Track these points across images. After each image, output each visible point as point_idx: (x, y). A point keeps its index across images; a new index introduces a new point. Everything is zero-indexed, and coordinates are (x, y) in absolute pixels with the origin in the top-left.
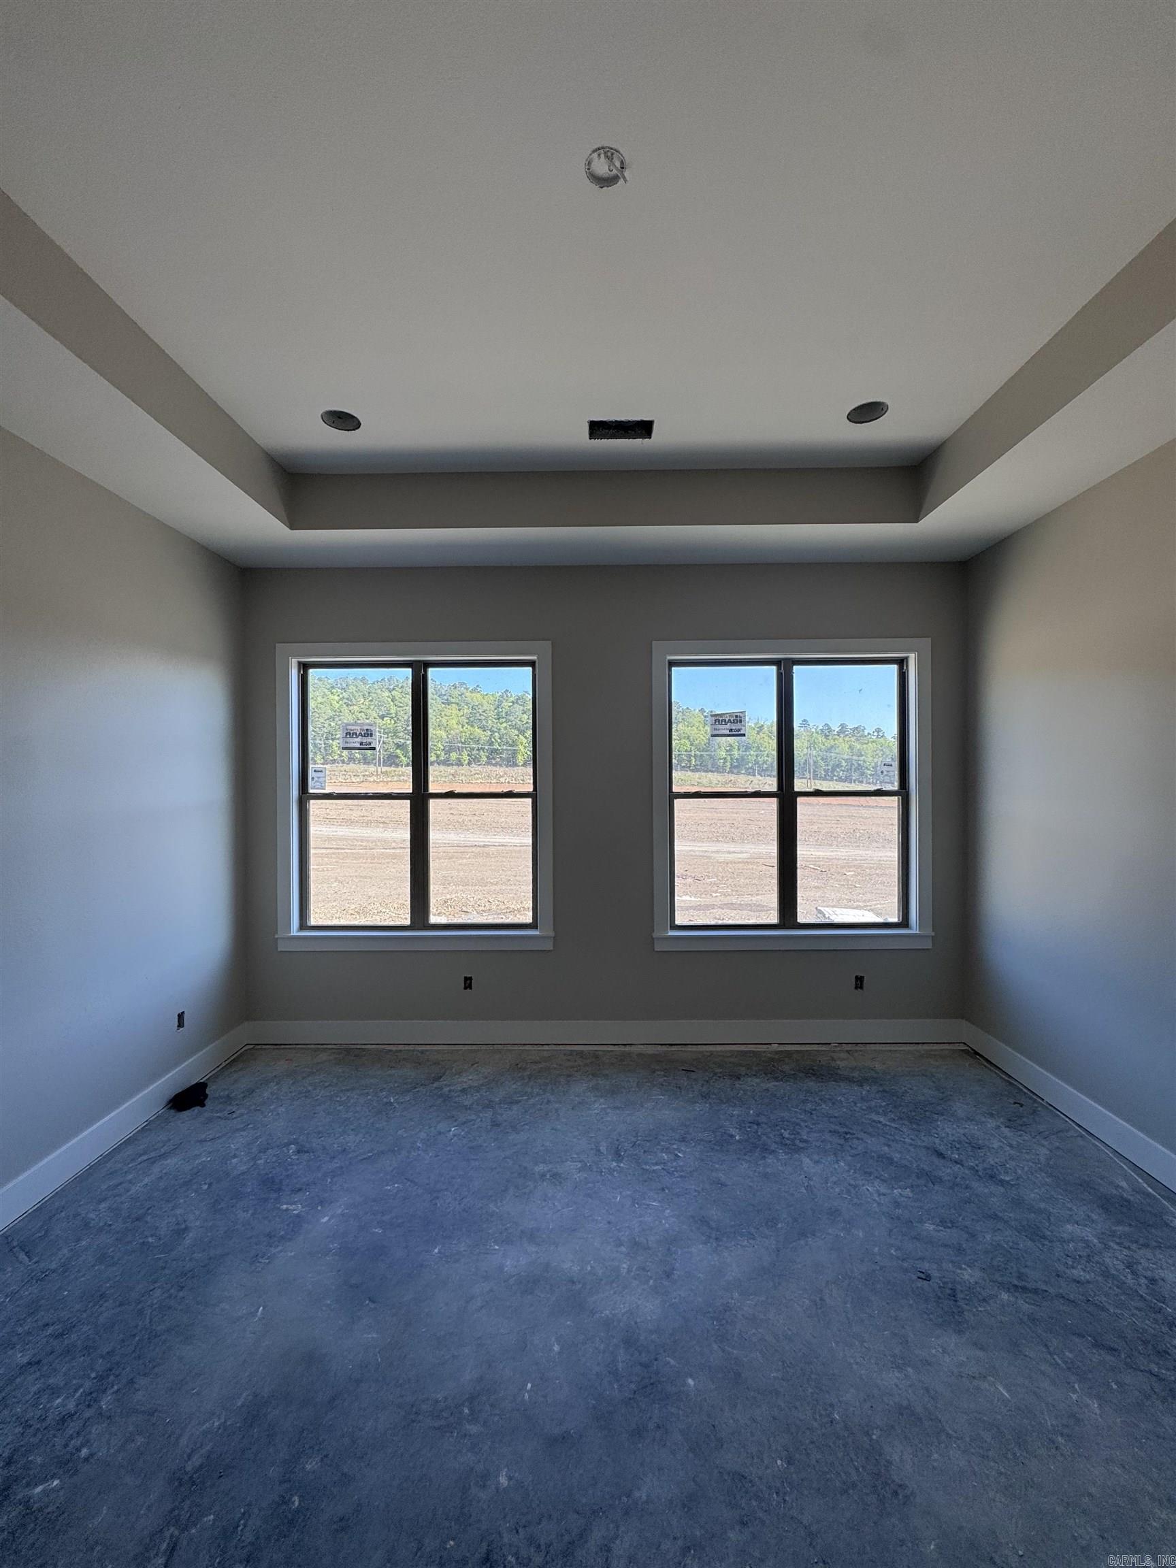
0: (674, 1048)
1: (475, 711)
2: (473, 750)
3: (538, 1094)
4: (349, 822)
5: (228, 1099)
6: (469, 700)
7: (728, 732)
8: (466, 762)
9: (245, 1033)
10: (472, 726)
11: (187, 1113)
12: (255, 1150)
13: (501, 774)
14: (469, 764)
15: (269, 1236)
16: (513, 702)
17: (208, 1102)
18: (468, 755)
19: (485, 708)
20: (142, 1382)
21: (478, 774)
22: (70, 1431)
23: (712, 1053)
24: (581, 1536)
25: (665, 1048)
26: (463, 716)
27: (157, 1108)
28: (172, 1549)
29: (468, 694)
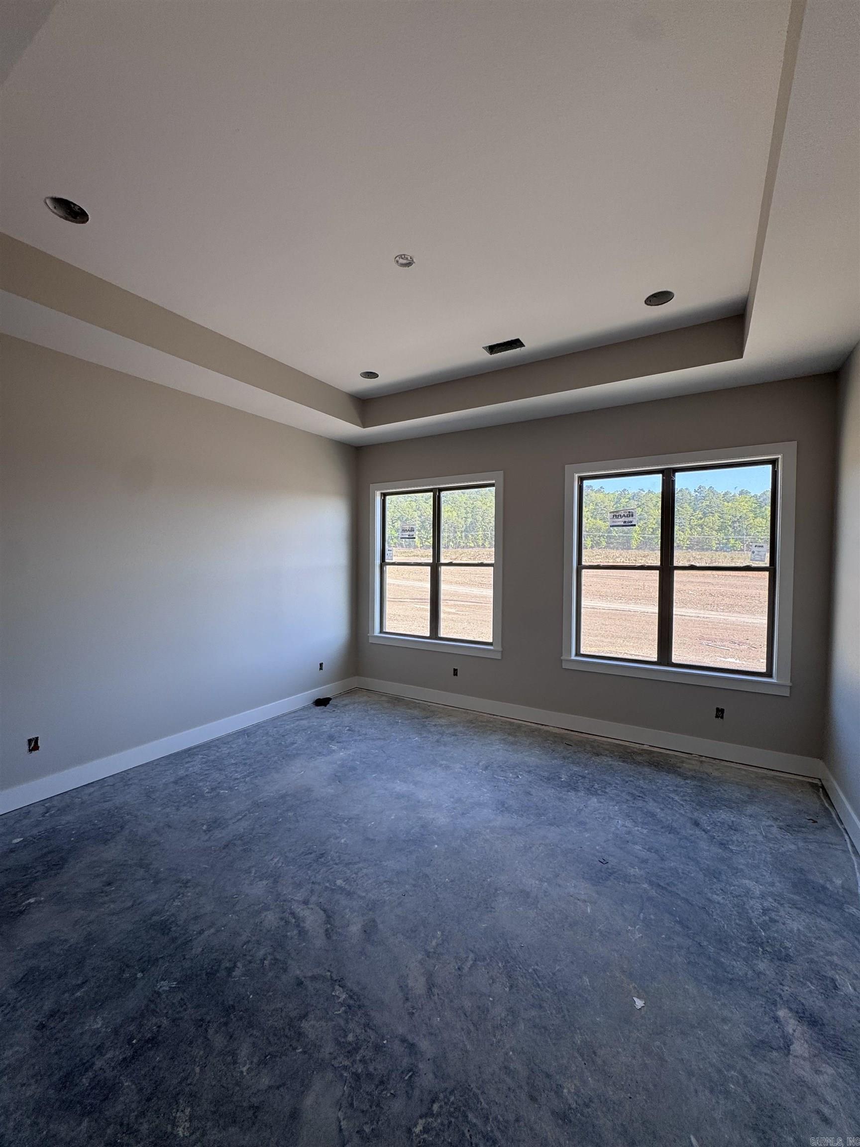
0: (572, 733)
1: (598, 507)
2: (595, 536)
3: (471, 735)
4: (471, 584)
5: (336, 706)
6: (593, 499)
7: (622, 524)
8: (590, 546)
9: (354, 682)
10: (595, 518)
11: (319, 707)
12: (334, 725)
13: (617, 555)
14: (592, 547)
15: (320, 753)
16: (629, 499)
17: (328, 706)
18: (591, 541)
19: (606, 504)
20: (259, 778)
21: (599, 555)
22: (235, 782)
23: (595, 740)
24: (355, 863)
25: (564, 731)
26: (588, 511)
27: (309, 702)
28: (245, 816)
29: (593, 494)
